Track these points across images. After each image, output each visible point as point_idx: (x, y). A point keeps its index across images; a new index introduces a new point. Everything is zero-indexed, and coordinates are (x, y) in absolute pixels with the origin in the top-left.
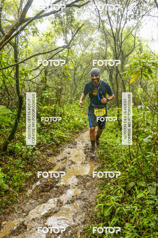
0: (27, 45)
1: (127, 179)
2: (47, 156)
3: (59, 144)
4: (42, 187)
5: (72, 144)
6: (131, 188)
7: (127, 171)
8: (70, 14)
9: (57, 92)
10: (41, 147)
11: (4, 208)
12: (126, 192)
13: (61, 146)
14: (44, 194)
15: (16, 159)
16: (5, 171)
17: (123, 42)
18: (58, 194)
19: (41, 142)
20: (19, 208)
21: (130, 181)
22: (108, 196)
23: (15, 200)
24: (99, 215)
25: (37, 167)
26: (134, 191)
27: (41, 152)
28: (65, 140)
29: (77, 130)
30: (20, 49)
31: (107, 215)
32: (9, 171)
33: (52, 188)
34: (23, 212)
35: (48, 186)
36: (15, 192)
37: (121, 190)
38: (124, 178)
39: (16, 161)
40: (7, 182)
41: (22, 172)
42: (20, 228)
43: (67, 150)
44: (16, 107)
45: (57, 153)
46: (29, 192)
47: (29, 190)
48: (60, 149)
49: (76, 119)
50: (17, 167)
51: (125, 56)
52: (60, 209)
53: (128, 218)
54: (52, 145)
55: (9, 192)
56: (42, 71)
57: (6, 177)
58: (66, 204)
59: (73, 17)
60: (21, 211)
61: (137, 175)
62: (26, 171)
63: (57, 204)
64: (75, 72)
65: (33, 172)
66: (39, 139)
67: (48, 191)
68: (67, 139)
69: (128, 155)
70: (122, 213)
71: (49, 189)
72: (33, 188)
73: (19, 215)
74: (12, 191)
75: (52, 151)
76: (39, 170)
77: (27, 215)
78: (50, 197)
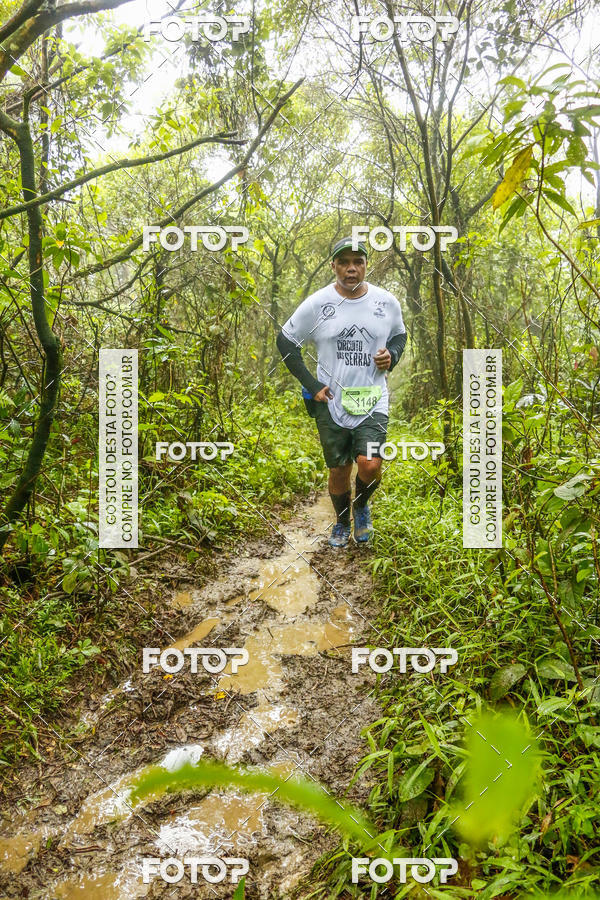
1: (490, 657)
2: (163, 586)
3: (213, 543)
4: (141, 700)
5: (268, 543)
6: (513, 689)
8: (248, 44)
9: (206, 347)
10: (140, 554)
13: (219, 551)
14: (146, 728)
15: (35, 596)
18: (205, 726)
19: (141, 533)
20: (39, 784)
21: (506, 662)
22: (416, 723)
23: (27, 752)
24: (379, 801)
25: (122, 626)
26: (523, 701)
27: (138, 570)
28: (238, 527)
29: (287, 495)
31: (412, 796)
32: (6, 640)
33: (181, 703)
34: (57, 800)
35: (163, 697)
36: (24, 720)
37: (470, 697)
38: (480, 650)
39: (36, 603)
41: (59, 644)
43: (245, 564)
45: (208, 573)
46: (87, 721)
47: (88, 714)
48: (218, 561)
49: (282, 453)
50: (38, 626)
54: (184, 544)
55: (1, 722)
56: (144, 264)
59: (260, 58)
60: (50, 797)
61: (533, 638)
64: (275, 279)
65: (104, 644)
67: (161, 719)
68: (245, 525)
69: (493, 561)
71: (170, 708)
72: (103, 707)
73: (40, 811)
74: (11, 718)
75: (185, 567)
76: (128, 637)
77: (72, 811)
78: (170, 739)
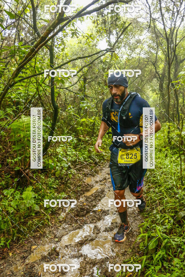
0: (64, 48)
1: (176, 207)
2: (83, 176)
3: (98, 163)
4: (77, 210)
6: (181, 218)
7: (178, 198)
9: (97, 102)
10: (77, 166)
11: (35, 231)
12: (176, 222)
13: (99, 165)
14: (79, 219)
15: (48, 177)
16: (36, 191)
17: (178, 44)
18: (95, 219)
19: (77, 159)
20: (50, 232)
21: (181, 210)
22: (154, 225)
23: (47, 223)
24: (142, 247)
25: (72, 188)
26: (184, 222)
27: (76, 171)
28: (105, 158)
30: (56, 53)
31: (152, 248)
32: (41, 191)
33: (88, 212)
34: (55, 237)
35: (83, 210)
36: (47, 214)
37: (170, 219)
38: (174, 205)
39: (48, 179)
40: (38, 202)
41: (55, 192)
42: (52, 254)
44: (50, 118)
45: (96, 173)
47: (63, 213)
50: (49, 186)
51: (179, 61)
52: (97, 237)
53: (176, 252)
54: (89, 163)
55: (40, 214)
56: (80, 78)
57: (37, 197)
58: (103, 231)
59: (118, 15)
60: (53, 236)
62: (60, 191)
63: (94, 231)
65: (67, 193)
66: (75, 156)
67: (83, 216)
68: (107, 157)
69: (179, 179)
70: (170, 246)
71: (85, 213)
72: (67, 211)
73: (51, 240)
74: (43, 213)
75: (90, 170)
76: (74, 191)
77: (59, 240)
78: (85, 222)
